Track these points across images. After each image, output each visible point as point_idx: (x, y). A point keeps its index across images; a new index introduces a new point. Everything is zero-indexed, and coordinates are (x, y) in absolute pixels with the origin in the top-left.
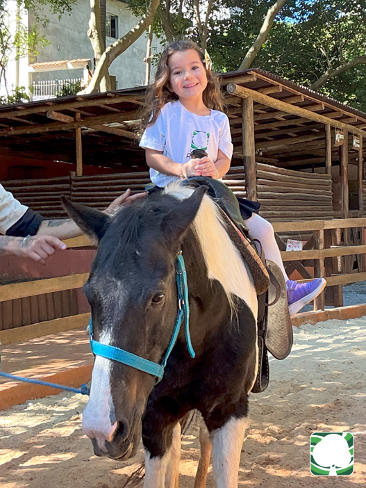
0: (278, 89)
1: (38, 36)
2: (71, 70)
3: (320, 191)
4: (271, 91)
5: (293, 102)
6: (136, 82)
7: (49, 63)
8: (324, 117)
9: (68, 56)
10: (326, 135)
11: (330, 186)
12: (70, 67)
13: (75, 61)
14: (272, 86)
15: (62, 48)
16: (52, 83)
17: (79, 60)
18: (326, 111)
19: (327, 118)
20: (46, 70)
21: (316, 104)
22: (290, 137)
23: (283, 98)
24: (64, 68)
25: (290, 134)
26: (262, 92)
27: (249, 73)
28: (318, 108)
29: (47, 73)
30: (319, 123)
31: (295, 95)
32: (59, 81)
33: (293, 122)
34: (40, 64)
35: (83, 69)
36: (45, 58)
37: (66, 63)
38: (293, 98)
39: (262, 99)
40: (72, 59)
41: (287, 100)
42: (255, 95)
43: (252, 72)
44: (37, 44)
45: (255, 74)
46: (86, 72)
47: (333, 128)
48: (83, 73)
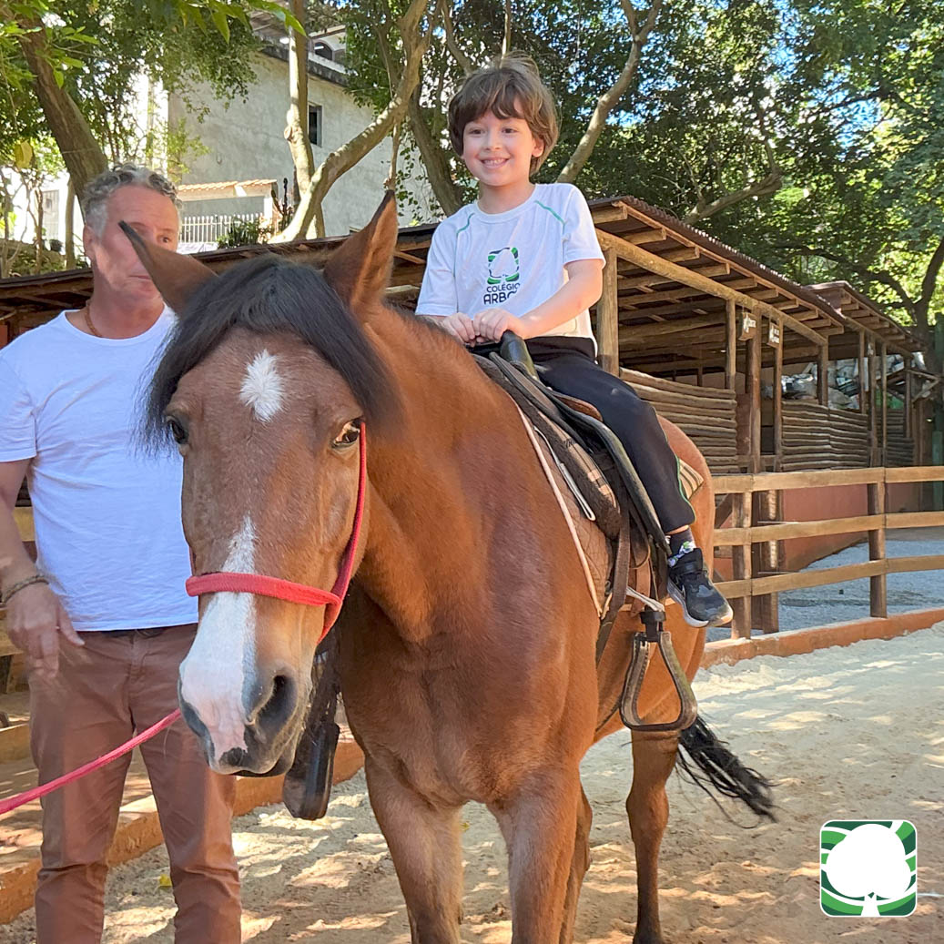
0: (660, 235)
1: (188, 138)
2: (241, 198)
3: (719, 419)
4: (647, 239)
5: (680, 259)
6: (350, 222)
7: (203, 186)
8: (726, 288)
9: (236, 174)
10: (727, 320)
11: (733, 412)
12: (241, 192)
13: (249, 182)
14: (648, 229)
15: (225, 160)
16: (208, 221)
17: (256, 182)
18: (733, 275)
19: (730, 290)
20: (199, 198)
21: (716, 263)
22: (654, 322)
23: (663, 251)
24: (231, 195)
25: (654, 317)
26: (629, 241)
27: (615, 205)
28: (718, 272)
29: (199, 204)
30: (718, 298)
31: (683, 247)
32: (221, 218)
33: (667, 296)
34: (189, 187)
35: (263, 197)
36: (196, 177)
37: (233, 186)
38: (680, 253)
39: (631, 253)
40: (242, 180)
41: (669, 255)
42: (619, 245)
43: (621, 204)
44: (184, 151)
45: (625, 206)
46: (269, 202)
47: (738, 308)
48: (262, 204)
